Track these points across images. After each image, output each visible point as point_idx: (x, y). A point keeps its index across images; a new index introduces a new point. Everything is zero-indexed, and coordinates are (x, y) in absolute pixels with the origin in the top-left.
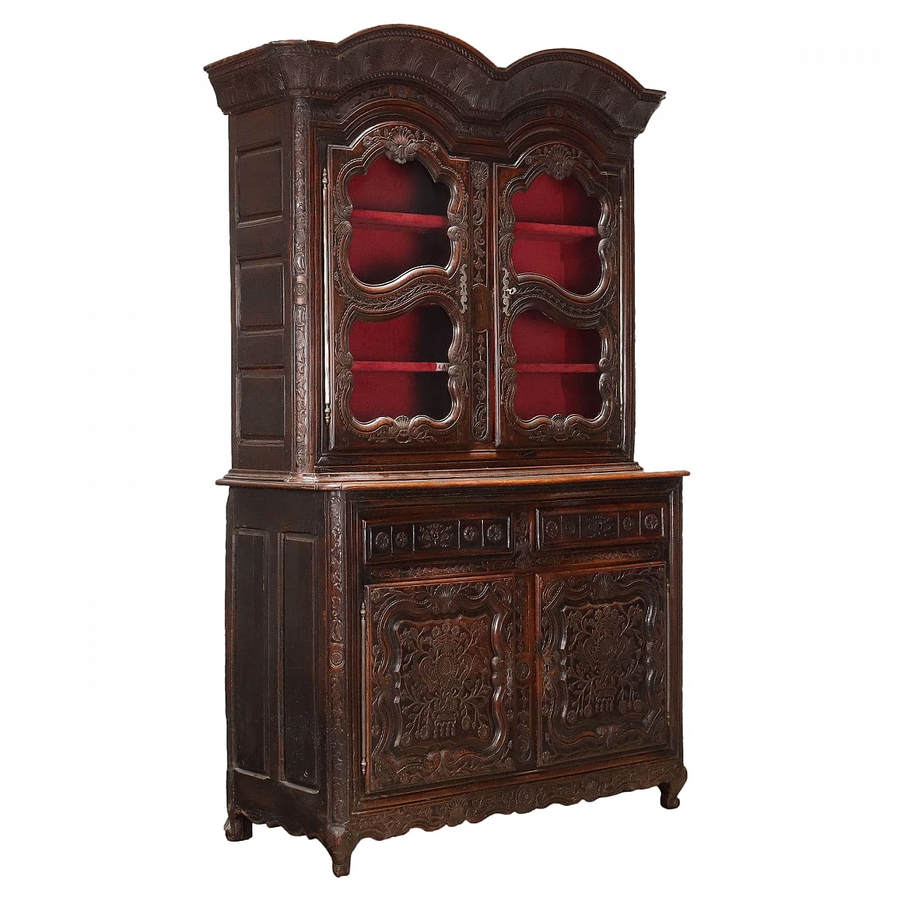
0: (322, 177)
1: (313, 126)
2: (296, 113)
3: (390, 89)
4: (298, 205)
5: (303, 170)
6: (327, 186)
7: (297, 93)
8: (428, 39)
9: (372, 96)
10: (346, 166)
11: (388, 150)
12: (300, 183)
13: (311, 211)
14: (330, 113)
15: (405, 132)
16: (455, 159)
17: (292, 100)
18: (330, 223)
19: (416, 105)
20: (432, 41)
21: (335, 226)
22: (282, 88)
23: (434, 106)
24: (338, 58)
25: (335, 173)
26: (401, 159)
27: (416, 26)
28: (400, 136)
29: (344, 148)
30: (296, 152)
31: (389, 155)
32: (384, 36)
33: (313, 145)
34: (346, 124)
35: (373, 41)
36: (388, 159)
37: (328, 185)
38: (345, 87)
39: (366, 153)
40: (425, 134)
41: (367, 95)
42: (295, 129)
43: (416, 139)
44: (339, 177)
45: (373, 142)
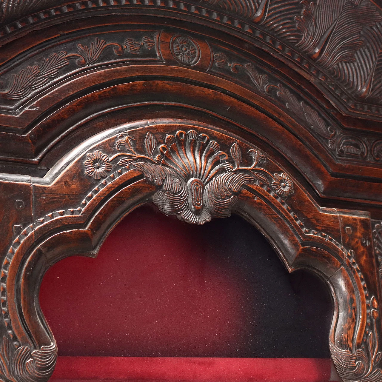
3: (155, 41)
10: (31, 230)
11: (160, 187)
15: (202, 147)
16: (333, 213)
23: (271, 91)
26: (197, 212)
28: (189, 154)
31: (161, 201)
36: (161, 213)
39: (93, 195)
40: (256, 154)
41: (93, 49)
43: (231, 161)
44: (9, 260)
45: (114, 165)
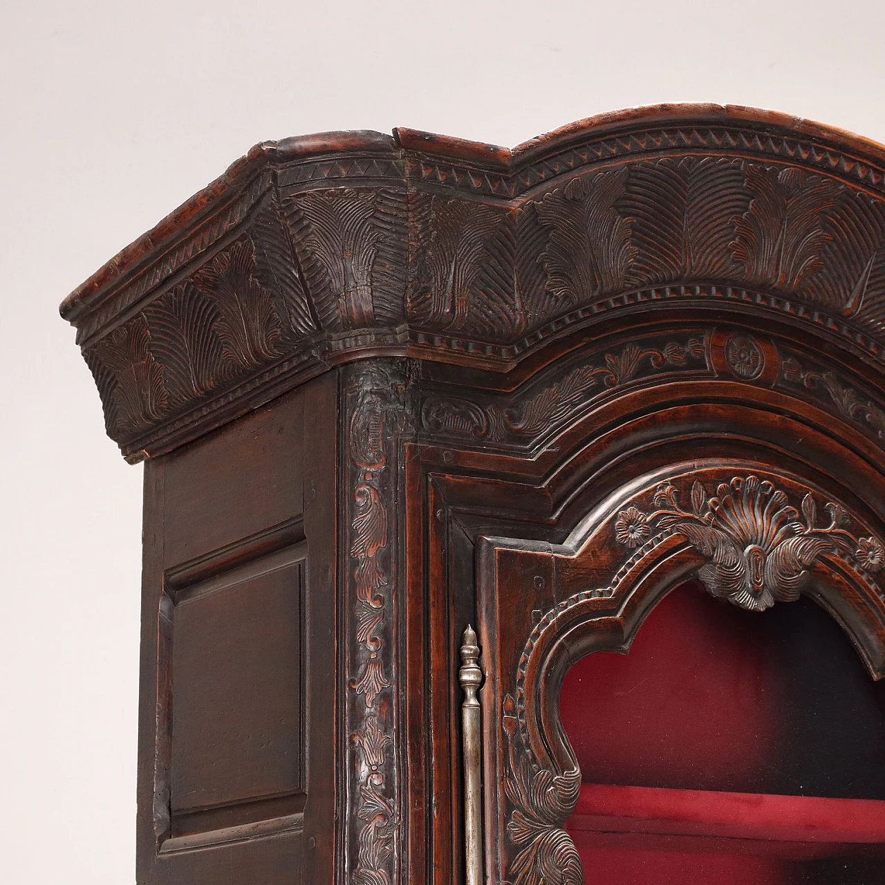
0: (460, 662)
1: (424, 463)
2: (358, 419)
3: (704, 345)
4: (364, 770)
5: (385, 633)
6: (478, 696)
7: (359, 344)
8: (837, 171)
9: (644, 369)
10: (553, 617)
11: (709, 559)
12: (372, 682)
13: (417, 793)
14: (490, 418)
15: (765, 500)
17: (344, 369)
18: (494, 840)
19: (799, 407)
20: (852, 177)
21: (512, 850)
22: (303, 325)
23: (859, 413)
24: (515, 204)
25: (510, 643)
26: (756, 594)
27: (794, 121)
28: (746, 511)
29: (542, 548)
30: (355, 563)
31: (710, 577)
32: (684, 148)
33: (422, 539)
34: (549, 462)
35: (645, 159)
36: (708, 595)
37: (486, 689)
38: (544, 326)
39: (626, 570)
40: (836, 509)
41: (625, 362)
42: (354, 476)
43: (802, 520)
44: (527, 657)
45: (652, 529)
